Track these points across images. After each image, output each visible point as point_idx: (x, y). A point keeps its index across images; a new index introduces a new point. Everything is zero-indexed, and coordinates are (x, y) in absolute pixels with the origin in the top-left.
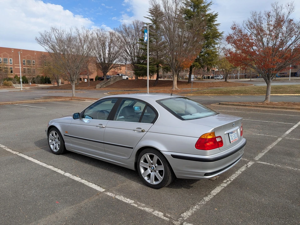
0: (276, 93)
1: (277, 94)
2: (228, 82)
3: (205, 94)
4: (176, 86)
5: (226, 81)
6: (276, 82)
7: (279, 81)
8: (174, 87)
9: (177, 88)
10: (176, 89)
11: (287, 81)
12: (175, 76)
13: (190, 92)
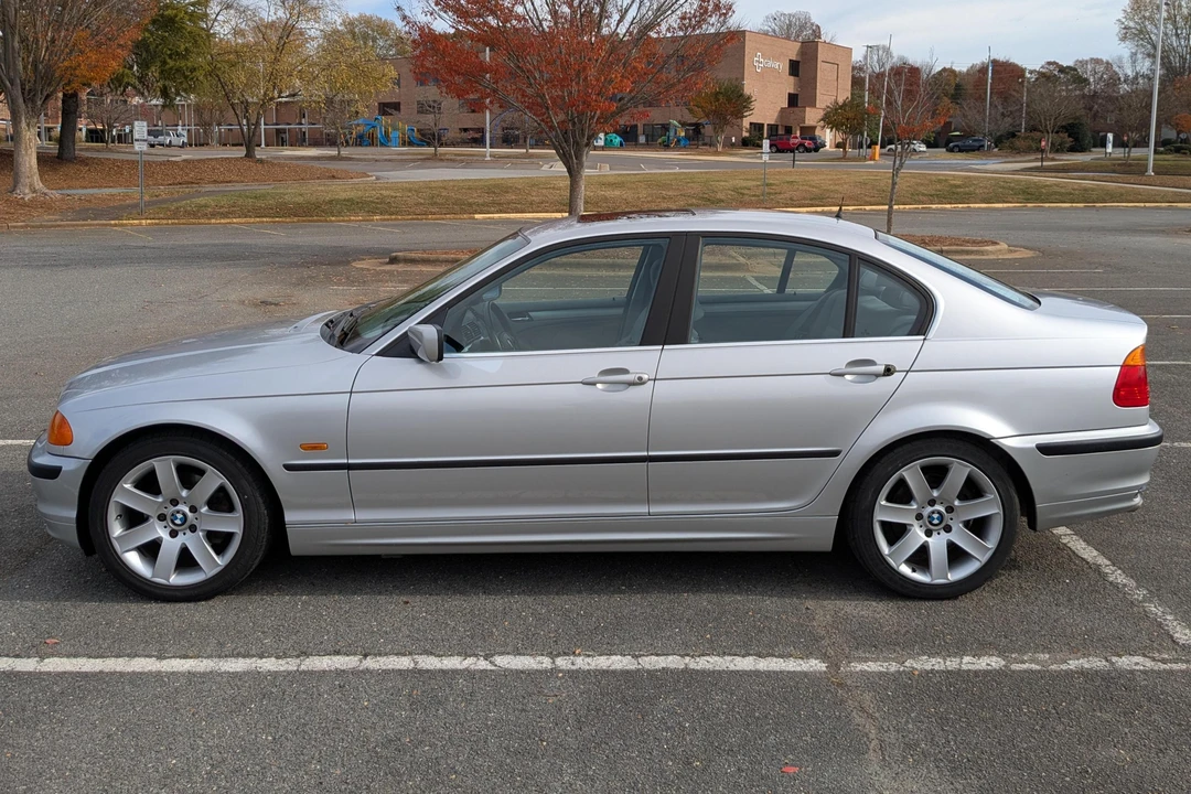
0: (501, 212)
1: (506, 212)
2: (261, 161)
3: (213, 215)
4: (36, 178)
5: (249, 155)
6: (444, 164)
7: (452, 162)
8: (25, 180)
9: (39, 185)
10: (35, 191)
11: (478, 162)
12: (24, 125)
13: (136, 206)
